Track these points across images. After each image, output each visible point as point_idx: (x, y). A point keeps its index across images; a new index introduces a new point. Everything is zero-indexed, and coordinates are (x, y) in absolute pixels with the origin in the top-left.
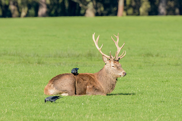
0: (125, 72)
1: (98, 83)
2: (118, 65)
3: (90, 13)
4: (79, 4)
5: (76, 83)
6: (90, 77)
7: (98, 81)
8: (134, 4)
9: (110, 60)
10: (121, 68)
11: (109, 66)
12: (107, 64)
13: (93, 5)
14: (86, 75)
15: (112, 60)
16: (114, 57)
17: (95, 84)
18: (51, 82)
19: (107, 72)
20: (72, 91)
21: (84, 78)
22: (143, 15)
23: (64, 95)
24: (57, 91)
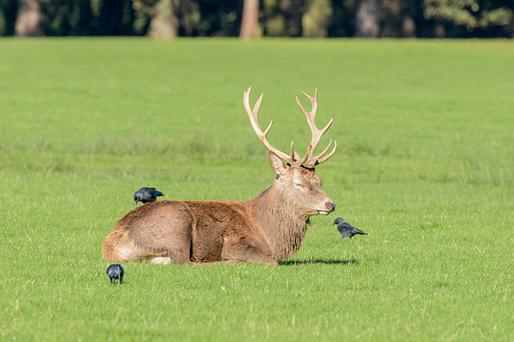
0: (332, 202)
2: (313, 181)
4: (132, 3)
6: (234, 212)
8: (286, 4)
10: (320, 191)
11: (286, 184)
12: (281, 177)
13: (173, 4)
14: (223, 205)
15: (296, 165)
17: (246, 232)
18: (122, 225)
19: (282, 199)
20: (181, 251)
21: (216, 215)
23: (159, 262)
24: (140, 251)
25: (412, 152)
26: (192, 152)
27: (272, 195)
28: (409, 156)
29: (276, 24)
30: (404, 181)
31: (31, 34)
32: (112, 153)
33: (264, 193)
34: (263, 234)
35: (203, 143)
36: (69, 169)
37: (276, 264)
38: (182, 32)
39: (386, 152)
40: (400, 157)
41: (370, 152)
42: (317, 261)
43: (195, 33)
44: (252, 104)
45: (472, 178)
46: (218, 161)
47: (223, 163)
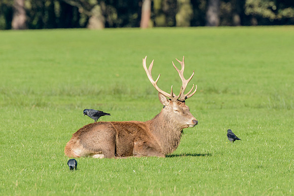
0: (196, 120)
1: (153, 138)
2: (184, 108)
3: (96, 22)
4: (78, 9)
5: (117, 137)
6: (139, 127)
7: (152, 134)
8: (166, 8)
9: (171, 100)
10: (189, 114)
11: (169, 111)
12: (166, 107)
13: (102, 9)
14: (133, 124)
15: (174, 99)
16: (179, 96)
17: (146, 139)
18: (75, 136)
19: (167, 120)
20: (110, 150)
21: (130, 129)
22: (182, 26)
23: (97, 157)
24: (86, 151)
25: (240, 91)
26: (114, 94)
27: (161, 117)
28: (238, 94)
29: (161, 20)
30: (236, 108)
31: (20, 28)
32: (69, 95)
33: (156, 117)
34: (157, 140)
35: (120, 88)
36: (45, 105)
37: (164, 157)
38: (107, 25)
39: (225, 92)
40: (234, 94)
41: (216, 92)
42: (188, 155)
43: (115, 26)
44: (148, 66)
45: (275, 105)
46: (130, 99)
47: (133, 100)
